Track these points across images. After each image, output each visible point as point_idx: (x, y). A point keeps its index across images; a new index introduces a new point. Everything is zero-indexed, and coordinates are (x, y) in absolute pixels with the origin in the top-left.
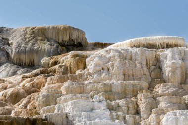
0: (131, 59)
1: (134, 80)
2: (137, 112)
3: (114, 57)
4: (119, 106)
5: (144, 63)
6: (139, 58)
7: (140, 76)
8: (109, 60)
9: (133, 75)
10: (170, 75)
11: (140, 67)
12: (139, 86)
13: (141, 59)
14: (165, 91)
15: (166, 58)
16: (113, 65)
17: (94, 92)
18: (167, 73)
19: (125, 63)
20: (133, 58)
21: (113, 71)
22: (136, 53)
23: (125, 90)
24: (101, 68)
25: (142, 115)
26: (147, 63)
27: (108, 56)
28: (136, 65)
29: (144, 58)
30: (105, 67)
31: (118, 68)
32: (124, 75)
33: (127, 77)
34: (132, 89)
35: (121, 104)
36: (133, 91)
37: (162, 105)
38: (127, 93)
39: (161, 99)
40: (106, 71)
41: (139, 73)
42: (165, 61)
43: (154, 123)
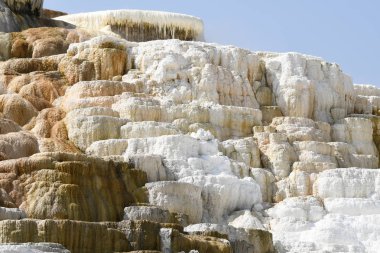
1: (233, 104)
3: (197, 58)
4: (235, 151)
5: (245, 74)
6: (235, 63)
7: (241, 98)
8: (189, 64)
9: (230, 95)
10: (292, 101)
11: (241, 81)
12: (252, 117)
13: (240, 66)
15: (279, 69)
16: (198, 74)
17: (182, 120)
18: (286, 99)
19: (218, 72)
20: (225, 62)
21: (201, 85)
22: (230, 56)
23: (230, 122)
25: (275, 170)
26: (249, 76)
27: (185, 55)
28: (233, 77)
29: (244, 65)
30: (182, 74)
31: (209, 80)
32: (219, 92)
33: (223, 98)
34: (242, 121)
35: (237, 147)
36: (244, 125)
37: (307, 155)
38: (233, 127)
39: (302, 145)
40: (184, 82)
41: (239, 92)
42: (277, 75)
43: (301, 187)
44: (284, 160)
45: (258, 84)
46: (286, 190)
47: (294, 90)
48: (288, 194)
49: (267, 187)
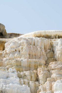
0: (34, 45)
2: (37, 80)
3: (23, 43)
4: (25, 75)
5: (43, 47)
6: (39, 44)
7: (40, 56)
8: (20, 45)
9: (35, 55)
10: (59, 56)
11: (40, 50)
12: (39, 63)
13: (41, 45)
14: (56, 66)
15: (57, 45)
16: (22, 48)
17: (9, 66)
18: (57, 55)
19: (30, 47)
20: (36, 44)
21: (23, 52)
22: (38, 41)
23: (30, 65)
24: (14, 50)
25: (40, 82)
26: (45, 48)
27: (19, 42)
28: (37, 49)
29: (43, 44)
30: (17, 49)
31: (26, 50)
32: (30, 55)
33: (31, 57)
34: (34, 64)
35: (26, 74)
36: (35, 66)
37: (54, 75)
39: (53, 71)
40: (17, 52)
41: (39, 54)
42: (56, 47)
43: (48, 88)
44: (43, 78)
45: (49, 50)
46: (42, 89)
47: (60, 52)
48: (42, 90)
49: (35, 88)
